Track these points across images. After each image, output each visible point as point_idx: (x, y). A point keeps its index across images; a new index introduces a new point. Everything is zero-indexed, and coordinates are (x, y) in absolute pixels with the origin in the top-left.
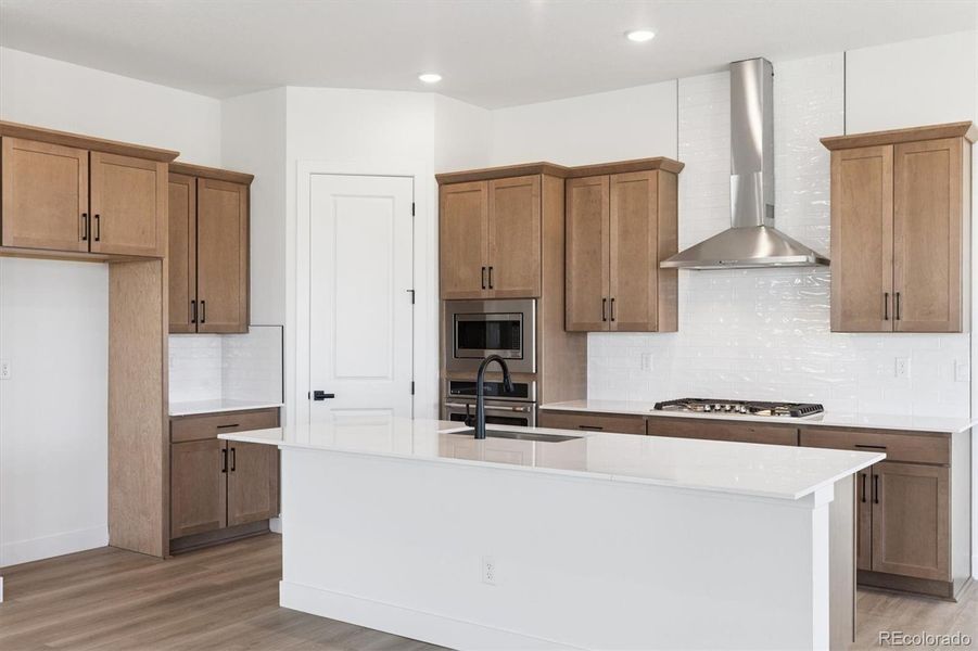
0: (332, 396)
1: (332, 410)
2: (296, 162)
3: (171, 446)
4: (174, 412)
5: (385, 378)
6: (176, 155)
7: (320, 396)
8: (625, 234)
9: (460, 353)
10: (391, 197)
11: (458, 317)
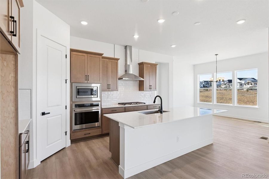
0: (49, 113)
2: (37, 29)
5: (60, 105)
9: (78, 97)
10: (61, 51)
11: (77, 88)
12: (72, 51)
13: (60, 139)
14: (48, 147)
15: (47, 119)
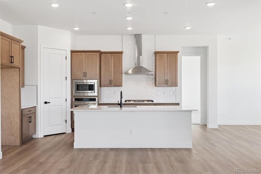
0: (50, 103)
1: (49, 106)
2: (40, 44)
3: (22, 116)
4: (22, 107)
5: (60, 98)
6: (23, 41)
7: (46, 103)
8: (114, 66)
9: (77, 92)
10: (61, 55)
11: (77, 84)
12: (72, 52)
13: (60, 125)
14: (49, 127)
15: (49, 107)
